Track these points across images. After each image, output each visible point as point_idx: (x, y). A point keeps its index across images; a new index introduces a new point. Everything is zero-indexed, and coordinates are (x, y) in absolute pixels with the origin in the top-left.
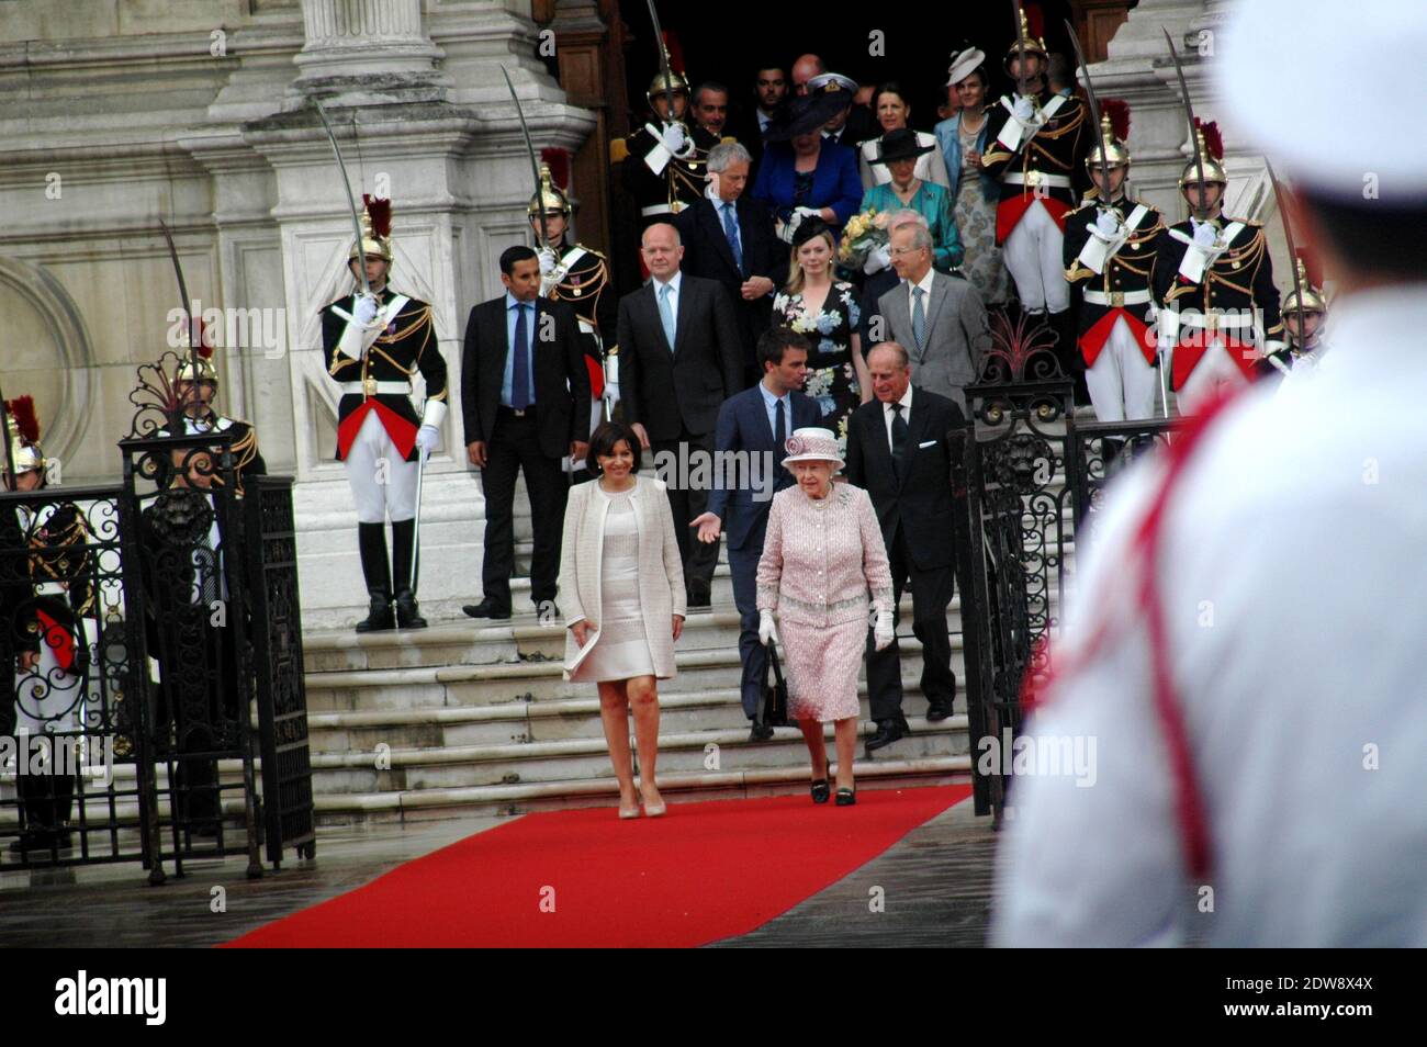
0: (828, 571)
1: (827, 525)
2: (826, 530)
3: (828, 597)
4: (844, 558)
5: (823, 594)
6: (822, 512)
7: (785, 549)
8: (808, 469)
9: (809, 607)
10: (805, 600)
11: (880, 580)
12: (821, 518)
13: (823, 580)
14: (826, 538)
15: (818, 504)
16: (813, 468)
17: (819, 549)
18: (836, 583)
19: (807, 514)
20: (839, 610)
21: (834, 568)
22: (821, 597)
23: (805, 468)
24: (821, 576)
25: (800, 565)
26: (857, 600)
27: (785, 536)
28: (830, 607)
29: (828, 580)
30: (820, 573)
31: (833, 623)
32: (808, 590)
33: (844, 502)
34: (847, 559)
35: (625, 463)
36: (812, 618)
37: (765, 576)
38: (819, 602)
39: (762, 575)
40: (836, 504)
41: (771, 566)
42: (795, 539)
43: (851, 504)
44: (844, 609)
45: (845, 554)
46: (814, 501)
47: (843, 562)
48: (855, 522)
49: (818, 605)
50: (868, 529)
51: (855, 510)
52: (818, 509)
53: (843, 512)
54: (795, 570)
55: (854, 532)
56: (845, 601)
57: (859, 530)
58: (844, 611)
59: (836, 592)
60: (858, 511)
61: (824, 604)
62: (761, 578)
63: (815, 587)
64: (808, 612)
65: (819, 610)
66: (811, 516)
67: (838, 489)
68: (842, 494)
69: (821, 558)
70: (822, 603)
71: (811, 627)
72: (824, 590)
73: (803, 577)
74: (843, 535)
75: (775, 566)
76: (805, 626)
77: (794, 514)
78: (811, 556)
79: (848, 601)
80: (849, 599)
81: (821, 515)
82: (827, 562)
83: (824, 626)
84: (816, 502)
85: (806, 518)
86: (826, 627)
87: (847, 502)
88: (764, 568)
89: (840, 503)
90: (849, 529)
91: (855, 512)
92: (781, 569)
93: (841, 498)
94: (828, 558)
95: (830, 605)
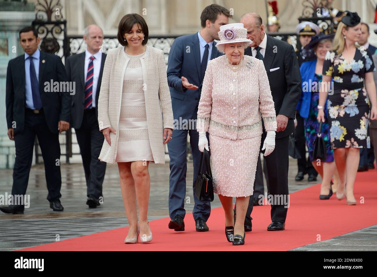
0: (239, 107)
1: (240, 80)
2: (239, 83)
3: (239, 122)
4: (248, 99)
5: (235, 120)
6: (237, 73)
8: (236, 47)
10: (225, 124)
11: (270, 112)
13: (236, 112)
14: (239, 87)
15: (234, 68)
17: (234, 94)
18: (243, 114)
19: (228, 73)
20: (244, 130)
21: (243, 105)
22: (234, 122)
23: (234, 47)
24: (235, 110)
25: (223, 103)
26: (255, 125)
27: (214, 85)
28: (240, 128)
29: (239, 113)
30: (234, 108)
31: (241, 138)
32: (227, 118)
33: (249, 67)
34: (250, 101)
35: (139, 37)
36: (229, 134)
37: (203, 112)
38: (233, 125)
39: (201, 111)
40: (245, 68)
41: (207, 104)
42: (220, 88)
43: (254, 68)
44: (248, 130)
45: (249, 97)
46: (232, 66)
47: (248, 102)
48: (255, 78)
49: (232, 127)
50: (263, 83)
51: (256, 72)
52: (235, 71)
53: (249, 73)
54: (220, 106)
55: (255, 84)
56: (248, 125)
57: (258, 83)
58: (248, 131)
59: (243, 120)
60: (257, 72)
61: (236, 127)
62: (201, 113)
63: (231, 116)
64: (227, 131)
65: (233, 130)
66: (230, 75)
67: (246, 59)
68: (248, 62)
69: (235, 99)
70: (235, 126)
71: (228, 139)
72: (236, 118)
73: (224, 110)
74: (248, 86)
75: (209, 104)
76: (225, 139)
77: (220, 73)
78: (230, 98)
79: (250, 126)
80: (250, 125)
81: (236, 75)
82: (239, 102)
83: (236, 139)
84: (234, 67)
85: (227, 76)
86: (237, 140)
87: (251, 67)
88: (202, 106)
89: (247, 68)
90: (252, 82)
91: (256, 73)
92: (212, 106)
93: (248, 64)
94: (240, 100)
95: (240, 127)
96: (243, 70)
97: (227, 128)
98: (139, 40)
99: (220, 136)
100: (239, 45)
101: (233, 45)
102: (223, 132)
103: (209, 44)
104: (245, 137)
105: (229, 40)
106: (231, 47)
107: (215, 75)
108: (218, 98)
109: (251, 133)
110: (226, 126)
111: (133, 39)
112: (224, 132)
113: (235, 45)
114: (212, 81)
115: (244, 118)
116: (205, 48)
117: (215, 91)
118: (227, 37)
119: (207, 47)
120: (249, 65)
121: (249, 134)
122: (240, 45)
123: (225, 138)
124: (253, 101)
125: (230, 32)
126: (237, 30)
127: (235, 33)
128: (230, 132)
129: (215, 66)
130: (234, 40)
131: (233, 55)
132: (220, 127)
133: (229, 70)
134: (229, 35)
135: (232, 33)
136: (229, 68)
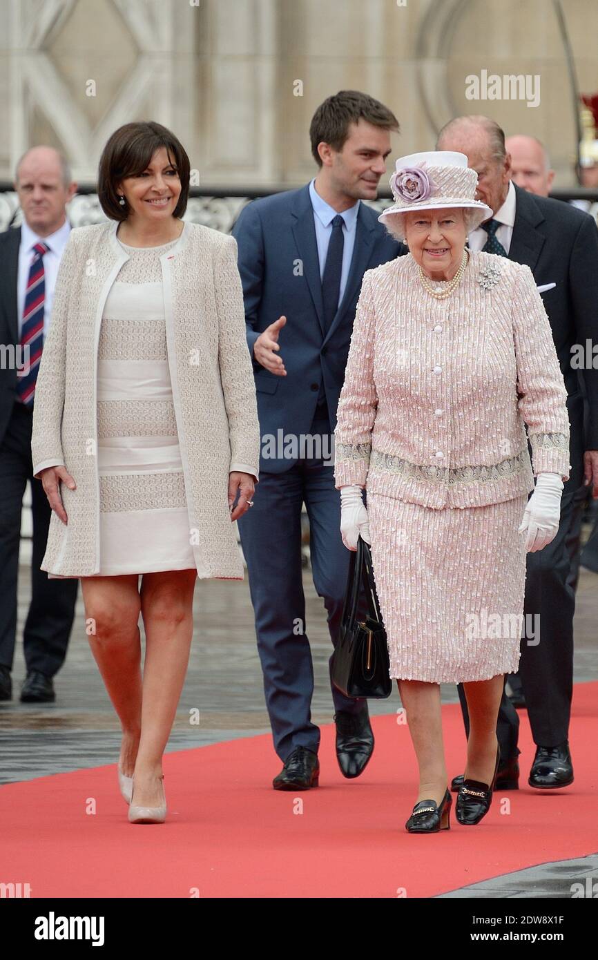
0: (453, 409)
1: (454, 327)
2: (452, 335)
3: (453, 455)
4: (480, 385)
5: (443, 449)
6: (446, 303)
7: (380, 368)
8: (435, 225)
9: (419, 470)
10: (411, 459)
11: (545, 420)
12: (445, 315)
13: (444, 425)
14: (452, 349)
15: (440, 288)
16: (444, 223)
17: (437, 369)
18: (466, 431)
19: (420, 307)
20: (470, 481)
21: (463, 404)
22: (439, 454)
23: (429, 224)
24: (441, 418)
25: (410, 400)
26: (506, 466)
27: (379, 344)
28: (455, 473)
29: (453, 426)
30: (439, 412)
31: (458, 505)
32: (417, 442)
33: (486, 286)
34: (485, 389)
35: (171, 189)
36: (421, 492)
37: (350, 426)
38: (435, 463)
39: (345, 424)
40: (472, 291)
41: (363, 403)
42: (395, 351)
43: (499, 290)
44: (481, 481)
45: (484, 378)
46: (434, 284)
47: (479, 394)
48: (503, 322)
49: (433, 470)
50: (526, 334)
51: (505, 302)
52: (440, 299)
53: (483, 304)
54: (395, 408)
55: (501, 338)
56: (481, 467)
57: (511, 336)
58: (480, 485)
59: (466, 449)
60: (510, 302)
61: (445, 469)
62: (344, 429)
63: (430, 437)
64: (415, 480)
65: (435, 479)
66: (426, 310)
67: (477, 263)
68: (483, 272)
69: (441, 385)
70: (441, 465)
71: (417, 507)
72: (445, 443)
73: (409, 420)
74: (481, 345)
75: (369, 403)
76: (408, 506)
77: (397, 306)
78: (424, 382)
79: (486, 467)
80: (488, 465)
81: (444, 311)
82: (452, 392)
83: (442, 508)
84: (437, 286)
85: (417, 314)
86: (445, 509)
87: (491, 287)
88: (348, 409)
89: (478, 289)
90: (492, 333)
91: (506, 305)
92: (376, 409)
93: (481, 279)
94: (455, 386)
95: (455, 471)
96: (467, 295)
97: (418, 472)
98: (169, 198)
99: (393, 496)
100: (445, 217)
101: (424, 217)
102: (404, 483)
103: (344, 215)
104: (472, 500)
105: (410, 201)
106: (418, 225)
107: (380, 313)
108: (389, 384)
109: (488, 491)
110: (415, 466)
111: (151, 196)
112: (406, 485)
113: (432, 219)
114: (375, 331)
115: (468, 443)
116: (331, 227)
117: (381, 361)
118: (406, 193)
119: (338, 224)
120: (486, 280)
121: (482, 492)
122: (447, 220)
123: (408, 502)
124: (495, 389)
125: (411, 177)
126: (435, 172)
127: (426, 182)
128: (426, 485)
129: (382, 285)
130: (425, 203)
131: (427, 250)
132: (396, 469)
133: (425, 296)
134: (410, 186)
135: (418, 180)
136: (424, 290)
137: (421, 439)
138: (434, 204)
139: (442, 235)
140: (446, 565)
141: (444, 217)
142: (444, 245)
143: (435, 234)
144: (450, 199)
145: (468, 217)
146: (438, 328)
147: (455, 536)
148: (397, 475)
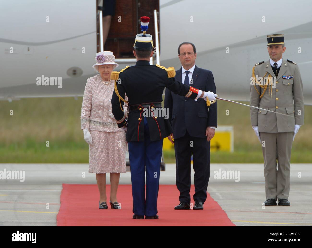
97: (105, 124)
104: (118, 130)
112: (102, 128)
114: (92, 92)
125: (100, 57)
126: (106, 56)
127: (104, 58)
128: (107, 127)
129: (93, 82)
130: (104, 63)
131: (104, 74)
132: (99, 124)
133: (104, 84)
134: (100, 59)
135: (102, 58)
136: (103, 83)
137: (105, 117)
138: (106, 63)
139: (107, 70)
140: (113, 146)
141: (108, 66)
142: (108, 73)
143: (106, 70)
144: (109, 62)
145: (113, 66)
146: (108, 91)
147: (114, 139)
148: (99, 126)
